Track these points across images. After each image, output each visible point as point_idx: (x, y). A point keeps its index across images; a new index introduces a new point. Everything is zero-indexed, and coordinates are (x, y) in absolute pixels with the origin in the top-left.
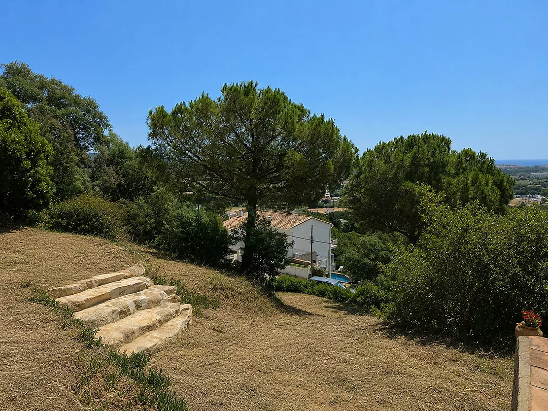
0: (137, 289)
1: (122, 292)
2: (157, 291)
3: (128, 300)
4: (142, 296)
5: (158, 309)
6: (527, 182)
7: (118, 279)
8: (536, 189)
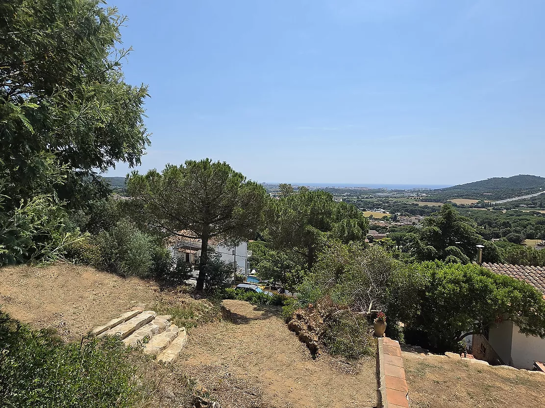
0: (149, 321)
1: (141, 324)
2: (162, 320)
3: (146, 330)
4: (154, 326)
5: (165, 333)
6: (374, 200)
7: (135, 315)
8: (379, 205)
